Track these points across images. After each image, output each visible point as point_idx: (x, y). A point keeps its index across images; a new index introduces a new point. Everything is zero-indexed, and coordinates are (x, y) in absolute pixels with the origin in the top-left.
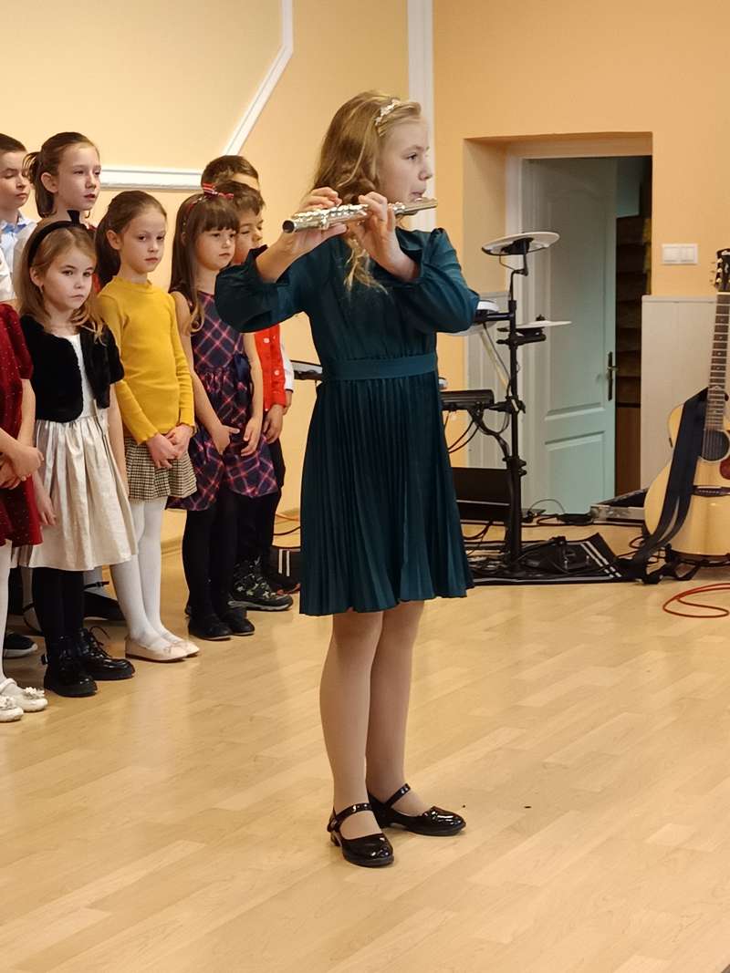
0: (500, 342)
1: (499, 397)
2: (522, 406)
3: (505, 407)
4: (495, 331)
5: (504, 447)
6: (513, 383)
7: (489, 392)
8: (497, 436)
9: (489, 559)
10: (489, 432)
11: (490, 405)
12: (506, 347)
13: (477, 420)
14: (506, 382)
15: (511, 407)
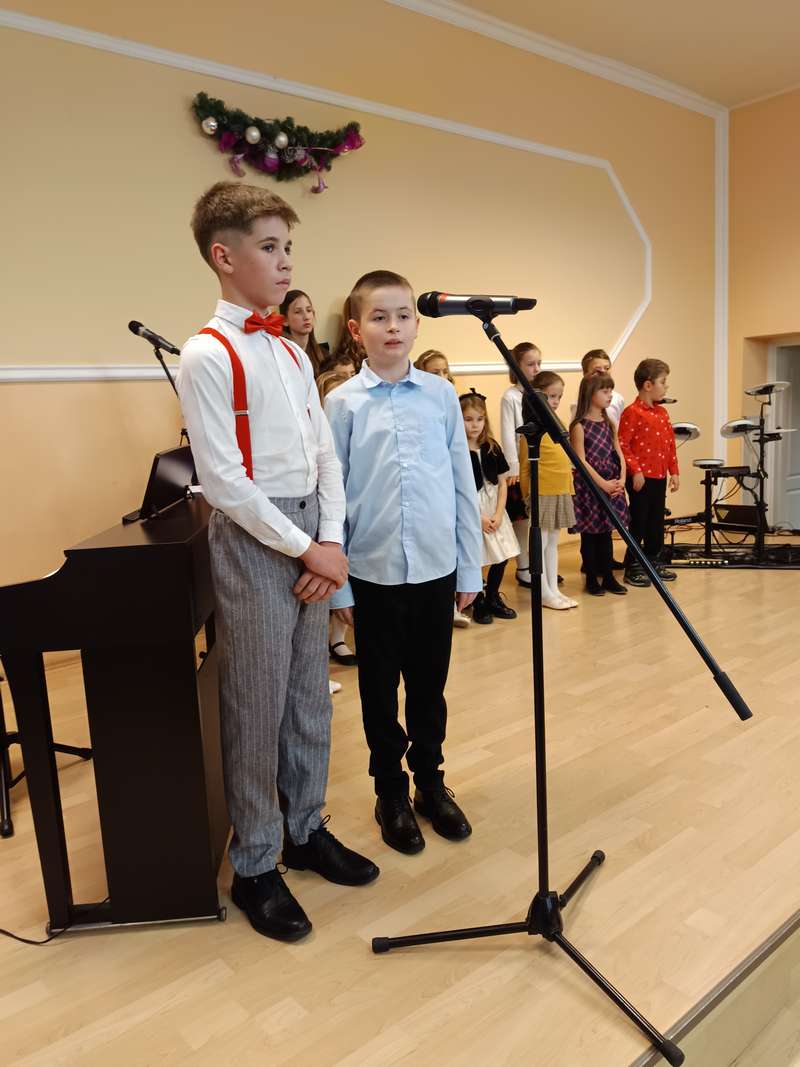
0: (754, 441)
1: (753, 470)
2: (766, 475)
3: (756, 475)
4: (752, 435)
5: (755, 496)
6: (762, 463)
7: (748, 468)
8: (751, 490)
9: (747, 554)
10: (745, 488)
11: (748, 474)
12: (758, 445)
13: (740, 482)
14: (757, 461)
15: (760, 475)
